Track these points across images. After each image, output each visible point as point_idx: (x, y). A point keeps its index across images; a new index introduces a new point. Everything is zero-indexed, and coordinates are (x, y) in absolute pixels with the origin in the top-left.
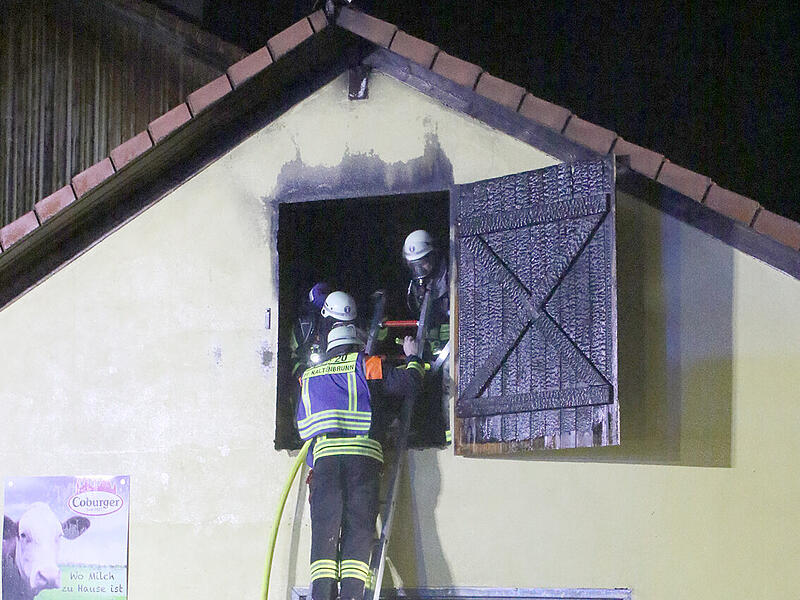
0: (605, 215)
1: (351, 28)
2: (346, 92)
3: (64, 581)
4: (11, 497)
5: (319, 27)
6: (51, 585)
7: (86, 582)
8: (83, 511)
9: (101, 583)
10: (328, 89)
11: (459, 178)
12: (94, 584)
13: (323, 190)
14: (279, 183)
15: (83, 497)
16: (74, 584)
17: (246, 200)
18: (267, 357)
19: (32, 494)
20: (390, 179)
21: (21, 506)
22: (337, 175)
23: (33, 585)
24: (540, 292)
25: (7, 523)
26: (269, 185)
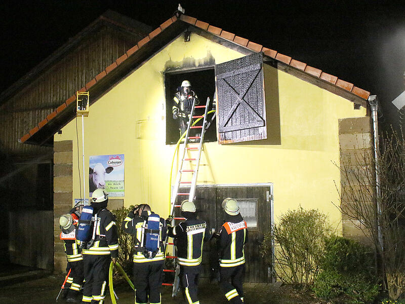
0: (260, 70)
1: (184, 20)
2: (184, 40)
4: (91, 162)
5: (174, 21)
6: (103, 187)
7: (113, 186)
8: (111, 165)
9: (117, 186)
10: (178, 39)
11: (217, 62)
12: (115, 186)
13: (178, 68)
14: (165, 67)
15: (111, 161)
16: (109, 186)
17: (156, 73)
18: (163, 119)
20: (197, 65)
21: (94, 164)
22: (182, 64)
24: (242, 94)
26: (162, 68)
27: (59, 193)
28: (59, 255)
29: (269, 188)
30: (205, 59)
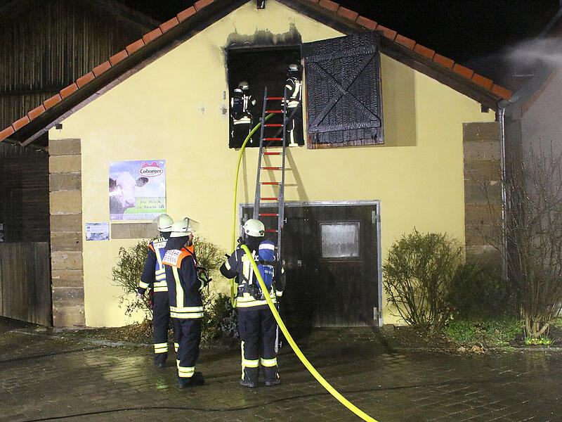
2: (256, 6)
3: (138, 204)
4: (112, 170)
6: (132, 206)
7: (148, 204)
8: (145, 175)
9: (154, 204)
10: (247, 4)
11: (304, 40)
12: (152, 205)
13: (247, 44)
14: (228, 40)
15: (145, 169)
16: (143, 205)
17: (214, 48)
18: (224, 111)
19: (122, 169)
20: (275, 41)
21: (117, 174)
22: (253, 39)
23: (124, 206)
25: (111, 181)
26: (223, 42)
27: (61, 216)
28: (62, 305)
29: (374, 207)
30: (286, 34)
